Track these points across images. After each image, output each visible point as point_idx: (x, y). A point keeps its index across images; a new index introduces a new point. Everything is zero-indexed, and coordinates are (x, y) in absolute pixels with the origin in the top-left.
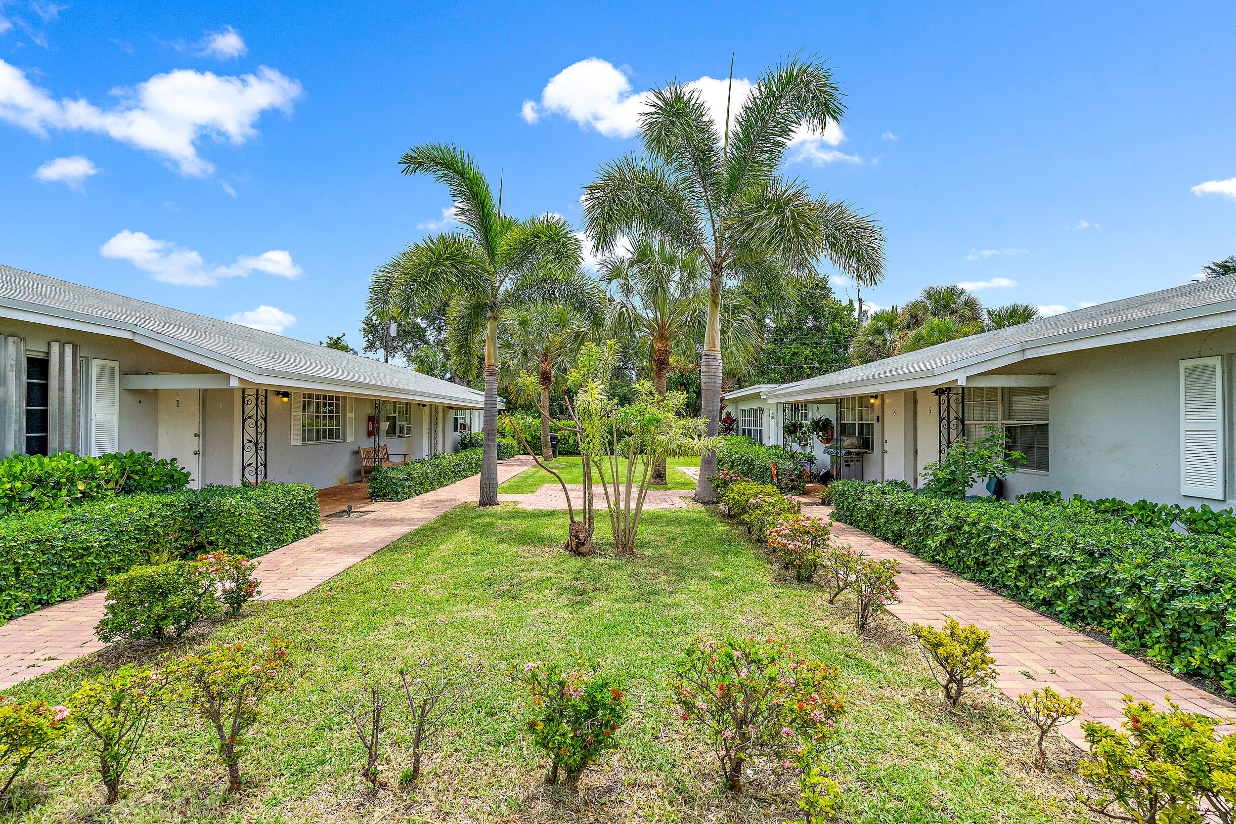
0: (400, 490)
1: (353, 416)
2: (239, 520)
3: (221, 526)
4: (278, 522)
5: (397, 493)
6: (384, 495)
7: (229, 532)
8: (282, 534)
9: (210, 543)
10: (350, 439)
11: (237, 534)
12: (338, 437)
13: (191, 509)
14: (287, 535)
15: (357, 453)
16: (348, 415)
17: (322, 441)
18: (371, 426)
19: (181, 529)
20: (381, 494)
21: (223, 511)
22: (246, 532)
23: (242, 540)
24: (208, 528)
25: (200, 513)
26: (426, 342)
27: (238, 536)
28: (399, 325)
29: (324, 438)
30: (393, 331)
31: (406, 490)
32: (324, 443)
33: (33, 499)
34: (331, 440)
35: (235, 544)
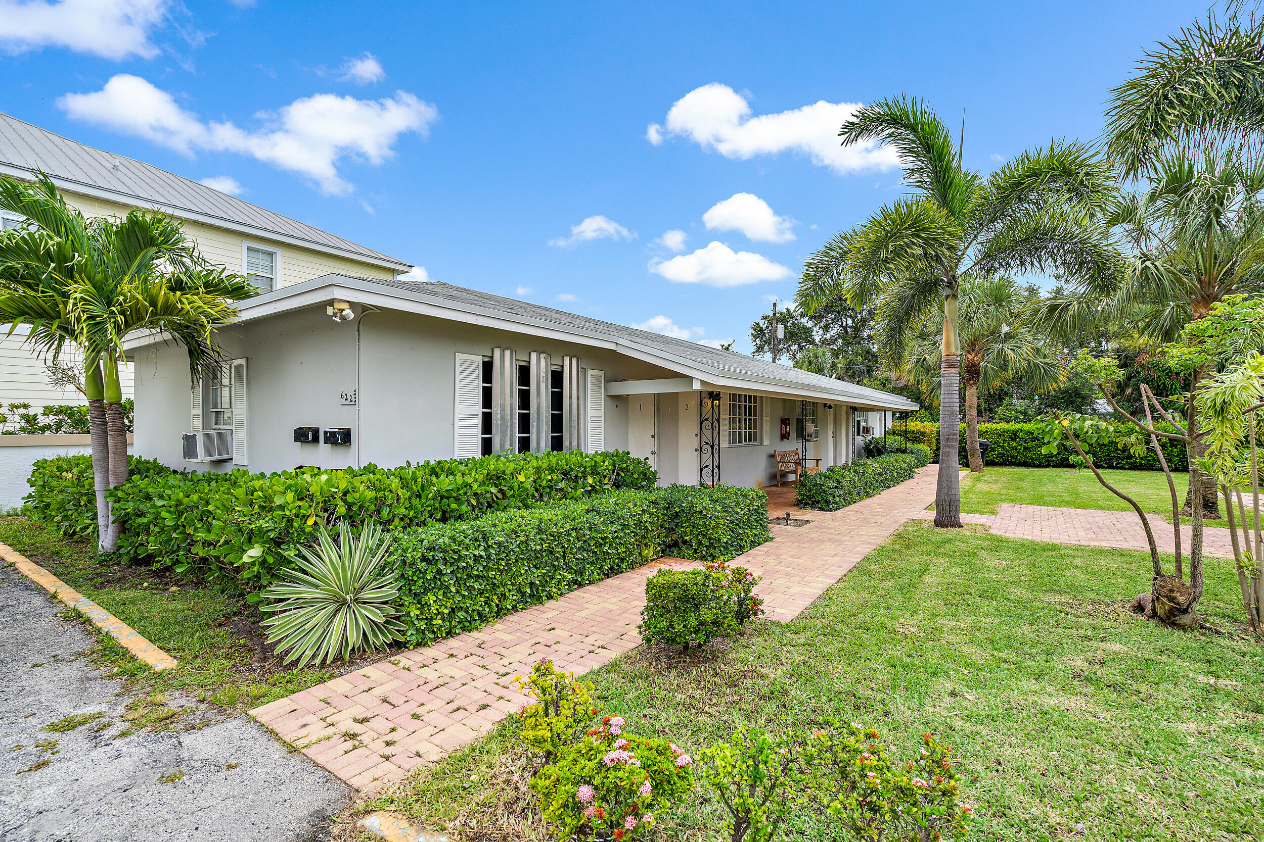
0: (831, 498)
1: (768, 418)
2: (710, 522)
3: (694, 527)
4: (740, 527)
5: (827, 502)
6: (813, 504)
7: (701, 533)
8: (742, 539)
9: (685, 542)
10: (766, 442)
11: (708, 536)
12: (756, 440)
13: (669, 507)
14: (746, 541)
15: (772, 456)
16: (765, 418)
17: (744, 443)
18: (784, 429)
19: (662, 526)
20: (810, 502)
21: (696, 512)
22: (717, 535)
23: (712, 543)
24: (683, 527)
25: (676, 512)
26: (812, 342)
27: (709, 538)
28: (786, 327)
29: (745, 441)
30: (780, 334)
31: (837, 499)
32: (745, 446)
33: (562, 489)
34: (751, 443)
35: (706, 546)
